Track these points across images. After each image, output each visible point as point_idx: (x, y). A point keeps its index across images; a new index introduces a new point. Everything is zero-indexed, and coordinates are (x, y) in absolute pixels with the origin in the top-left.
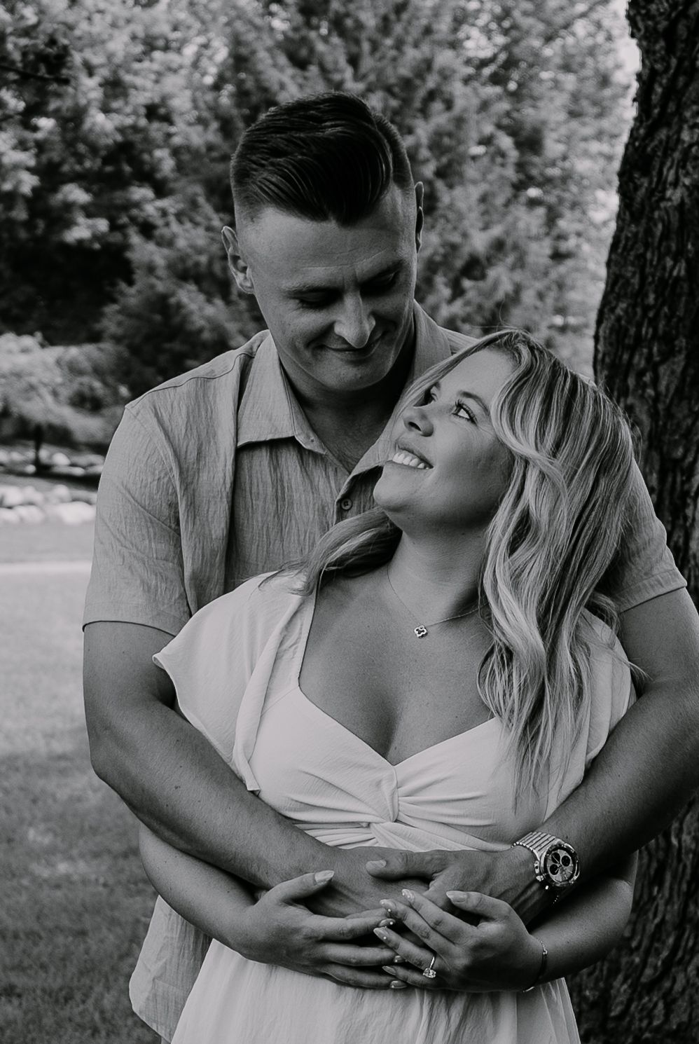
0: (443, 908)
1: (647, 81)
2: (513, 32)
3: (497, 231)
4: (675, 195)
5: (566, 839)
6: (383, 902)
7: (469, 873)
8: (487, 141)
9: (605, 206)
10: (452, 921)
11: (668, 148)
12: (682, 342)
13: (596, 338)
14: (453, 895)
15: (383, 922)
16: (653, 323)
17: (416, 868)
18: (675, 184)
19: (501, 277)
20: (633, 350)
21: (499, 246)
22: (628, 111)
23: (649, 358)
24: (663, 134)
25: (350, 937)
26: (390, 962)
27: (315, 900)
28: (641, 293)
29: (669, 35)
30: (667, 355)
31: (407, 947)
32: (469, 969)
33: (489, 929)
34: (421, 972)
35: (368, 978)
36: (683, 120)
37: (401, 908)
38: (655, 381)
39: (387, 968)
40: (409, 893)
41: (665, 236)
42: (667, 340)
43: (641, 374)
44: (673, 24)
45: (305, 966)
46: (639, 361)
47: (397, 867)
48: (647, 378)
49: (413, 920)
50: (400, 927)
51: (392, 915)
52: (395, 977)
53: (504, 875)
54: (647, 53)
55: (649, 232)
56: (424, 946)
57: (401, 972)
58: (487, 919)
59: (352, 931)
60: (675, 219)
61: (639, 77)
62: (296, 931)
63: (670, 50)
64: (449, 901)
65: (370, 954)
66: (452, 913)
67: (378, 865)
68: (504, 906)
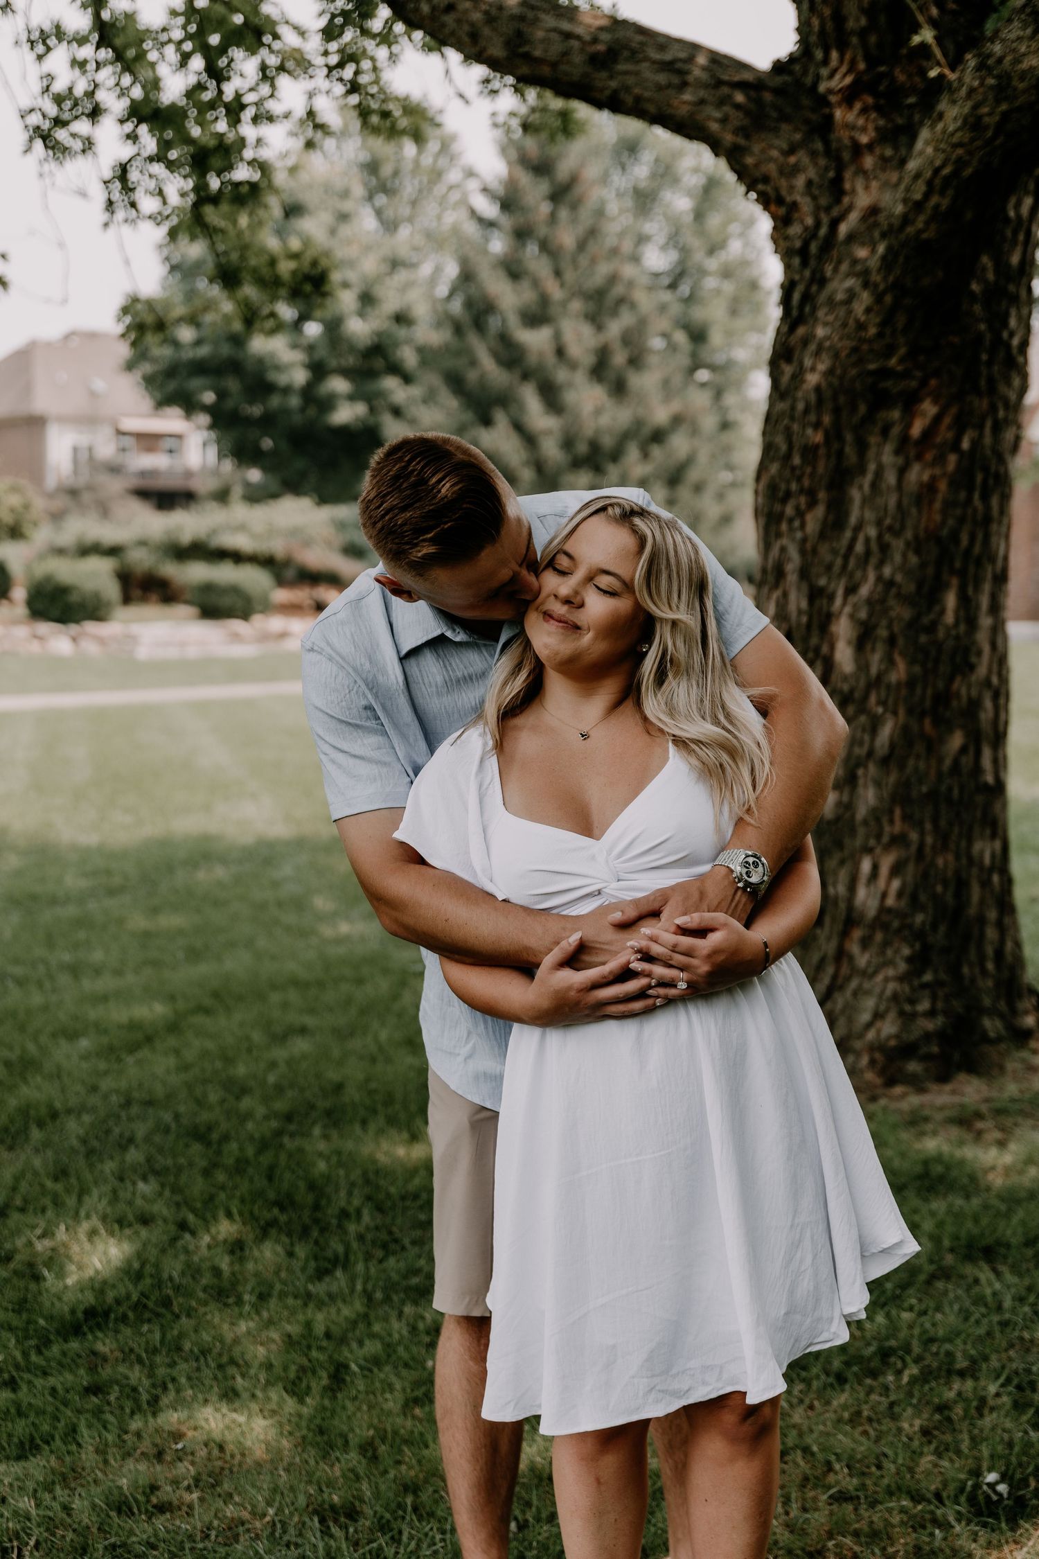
0: (676, 933)
1: (788, 289)
2: (685, 251)
3: (675, 406)
4: (812, 379)
5: (750, 848)
6: (629, 944)
7: (686, 899)
8: (665, 335)
9: (759, 385)
10: (686, 941)
11: (805, 342)
12: (822, 495)
13: (756, 492)
14: (680, 921)
15: (633, 958)
16: (799, 479)
17: (645, 908)
18: (813, 369)
19: (680, 444)
20: (784, 500)
21: (677, 420)
22: (774, 313)
23: (797, 508)
24: (801, 331)
25: (611, 977)
26: (650, 987)
27: (575, 959)
28: (788, 456)
29: (803, 252)
30: (812, 504)
31: (659, 970)
32: (710, 974)
33: (715, 939)
34: (675, 986)
35: (637, 1005)
36: (816, 320)
37: (644, 943)
38: (803, 526)
39: (651, 992)
40: (646, 929)
41: (807, 411)
42: (811, 494)
43: (791, 521)
44: (806, 244)
45: (587, 1016)
46: (789, 510)
47: (632, 913)
48: (797, 523)
49: (656, 949)
50: (647, 957)
51: (639, 951)
52: (658, 997)
53: (714, 892)
54: (788, 267)
55: (793, 408)
56: (671, 966)
57: (662, 991)
58: (712, 930)
59: (611, 972)
60: (813, 398)
61: (782, 286)
62: (570, 988)
63: (805, 263)
64: (678, 926)
65: (632, 986)
66: (683, 934)
67: (617, 916)
68: (721, 917)
